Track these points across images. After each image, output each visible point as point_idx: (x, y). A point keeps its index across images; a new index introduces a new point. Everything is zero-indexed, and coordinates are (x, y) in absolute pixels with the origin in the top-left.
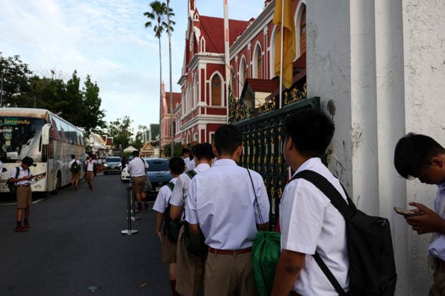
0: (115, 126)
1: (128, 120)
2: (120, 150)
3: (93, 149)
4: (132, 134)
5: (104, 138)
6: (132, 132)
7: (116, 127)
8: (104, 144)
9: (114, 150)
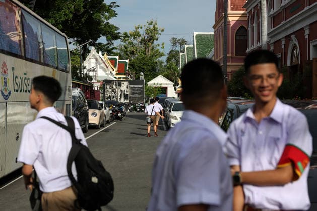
0: (131, 40)
1: (155, 29)
2: (141, 82)
3: (94, 81)
4: (162, 55)
5: (113, 62)
6: (161, 50)
7: (135, 42)
8: (114, 72)
9: (130, 82)
